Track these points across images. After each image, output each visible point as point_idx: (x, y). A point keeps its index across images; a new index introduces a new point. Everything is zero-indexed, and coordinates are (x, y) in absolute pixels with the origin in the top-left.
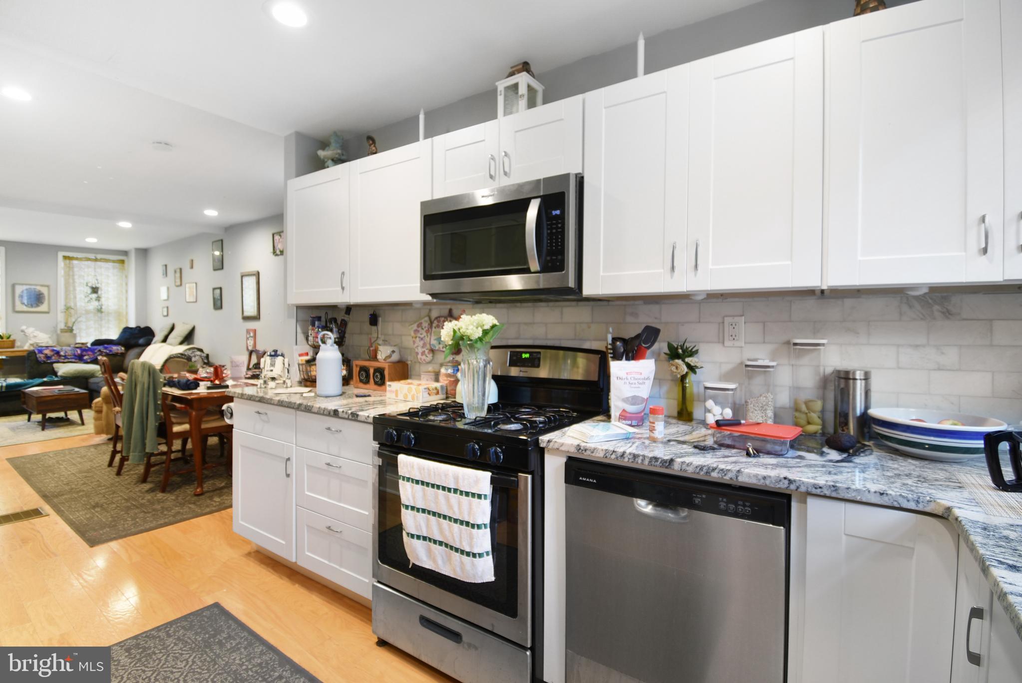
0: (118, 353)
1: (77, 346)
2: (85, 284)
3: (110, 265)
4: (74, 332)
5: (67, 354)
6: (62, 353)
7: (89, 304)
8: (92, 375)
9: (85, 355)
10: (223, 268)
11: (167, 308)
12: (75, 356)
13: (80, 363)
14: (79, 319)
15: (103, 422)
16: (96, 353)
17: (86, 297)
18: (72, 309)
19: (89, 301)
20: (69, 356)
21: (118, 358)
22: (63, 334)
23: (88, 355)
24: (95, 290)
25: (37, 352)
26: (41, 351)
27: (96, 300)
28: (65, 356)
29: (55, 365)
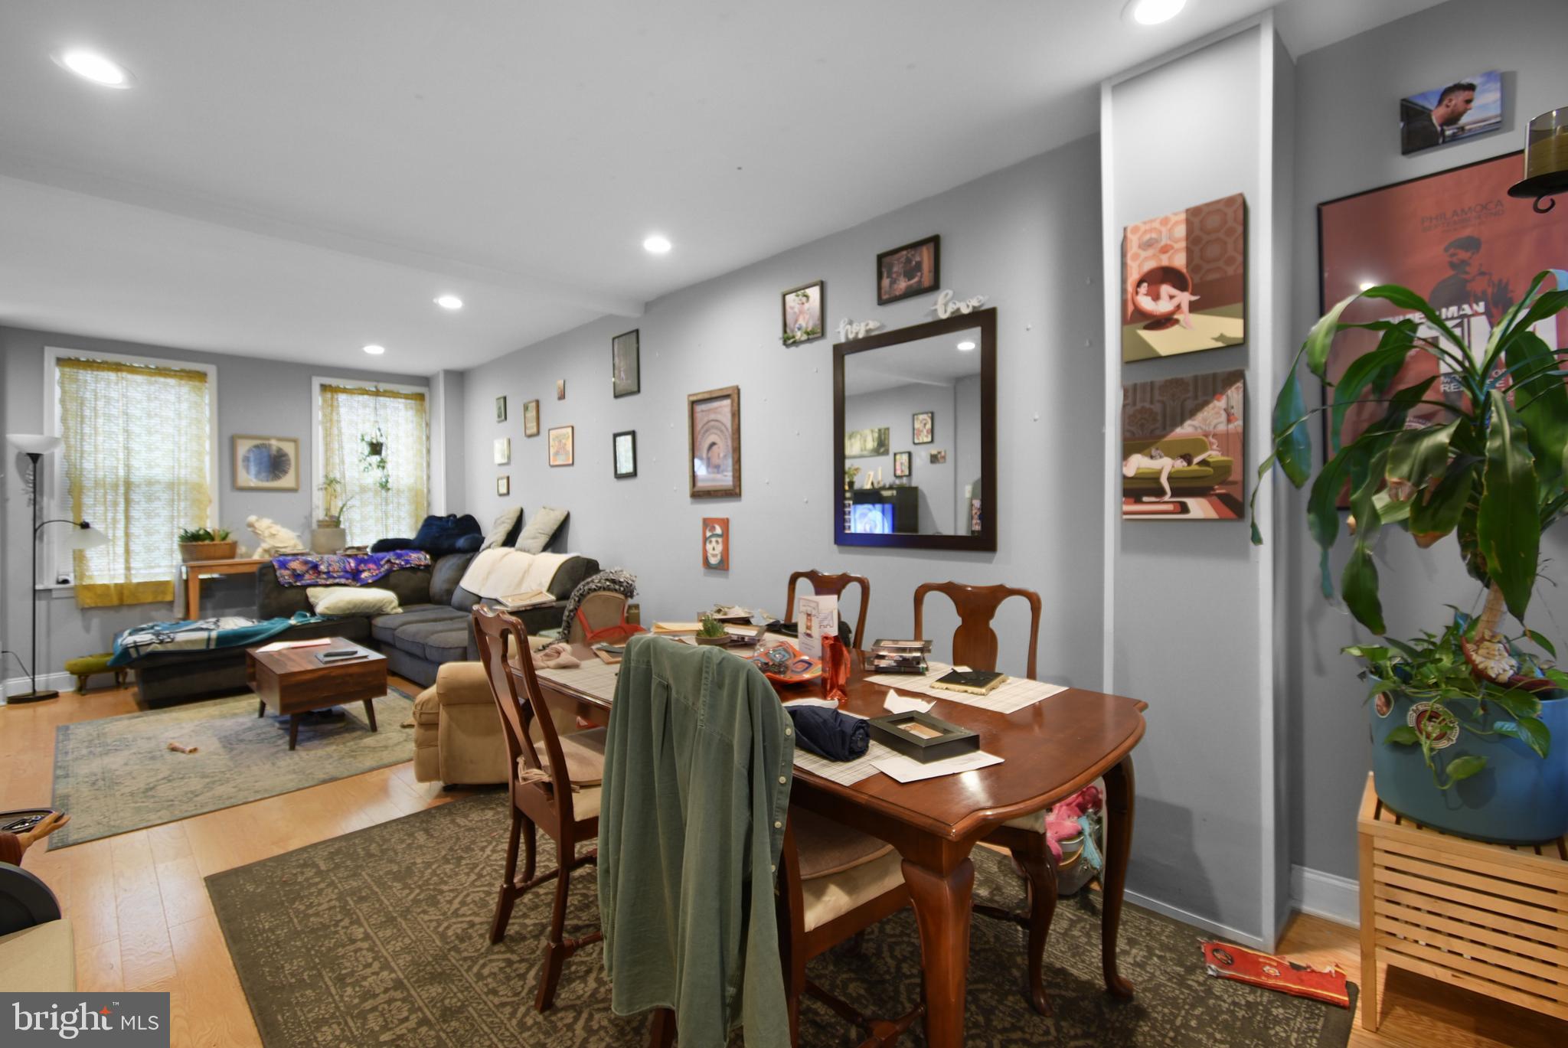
0: (421, 565)
1: (349, 552)
2: (360, 437)
3: (400, 403)
4: (342, 526)
5: (331, 569)
6: (323, 568)
7: (366, 474)
8: (378, 611)
9: (364, 571)
10: (639, 391)
11: (508, 478)
12: (346, 572)
13: (355, 586)
14: (349, 503)
15: (441, 751)
16: (382, 566)
17: (360, 461)
18: (337, 482)
19: (366, 469)
20: (334, 572)
21: (420, 574)
22: (321, 530)
23: (369, 570)
24: (376, 448)
25: (276, 567)
26: (283, 565)
27: (378, 466)
28: (328, 573)
29: (310, 591)
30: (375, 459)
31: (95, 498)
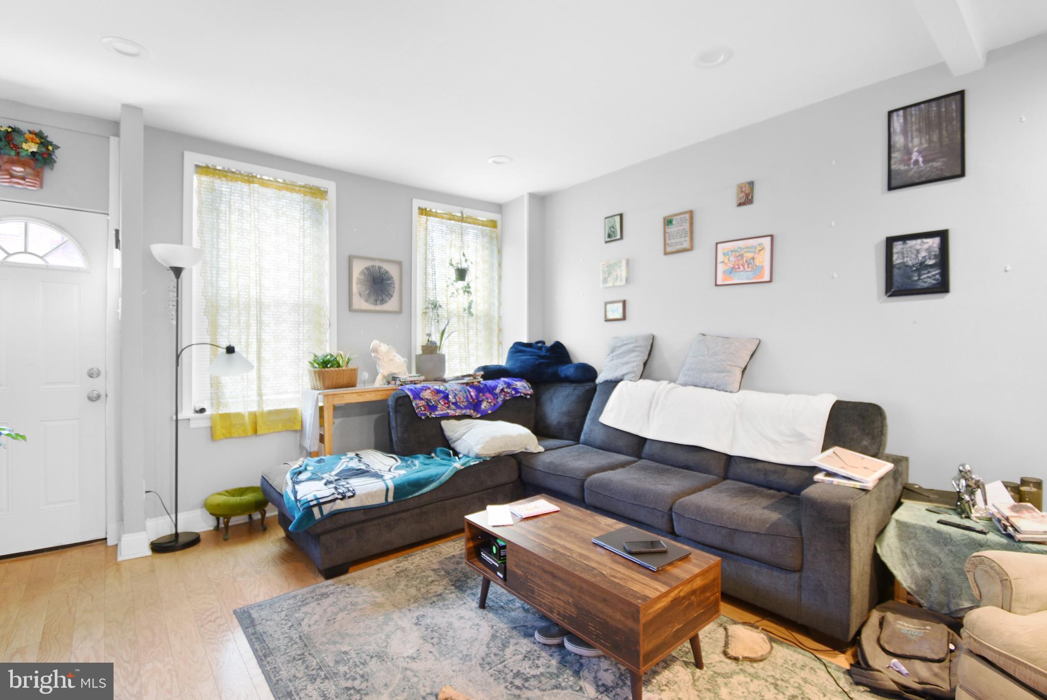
1: (465, 380)
2: (447, 263)
3: (478, 230)
5: (457, 398)
6: (451, 397)
7: (452, 299)
11: (624, 303)
12: (469, 402)
16: (498, 396)
17: (449, 286)
19: (452, 294)
20: (460, 402)
22: (427, 355)
23: (487, 399)
24: (462, 274)
25: (411, 397)
26: (417, 394)
27: (465, 291)
28: (455, 404)
29: (444, 423)
30: (461, 284)
31: (230, 319)
